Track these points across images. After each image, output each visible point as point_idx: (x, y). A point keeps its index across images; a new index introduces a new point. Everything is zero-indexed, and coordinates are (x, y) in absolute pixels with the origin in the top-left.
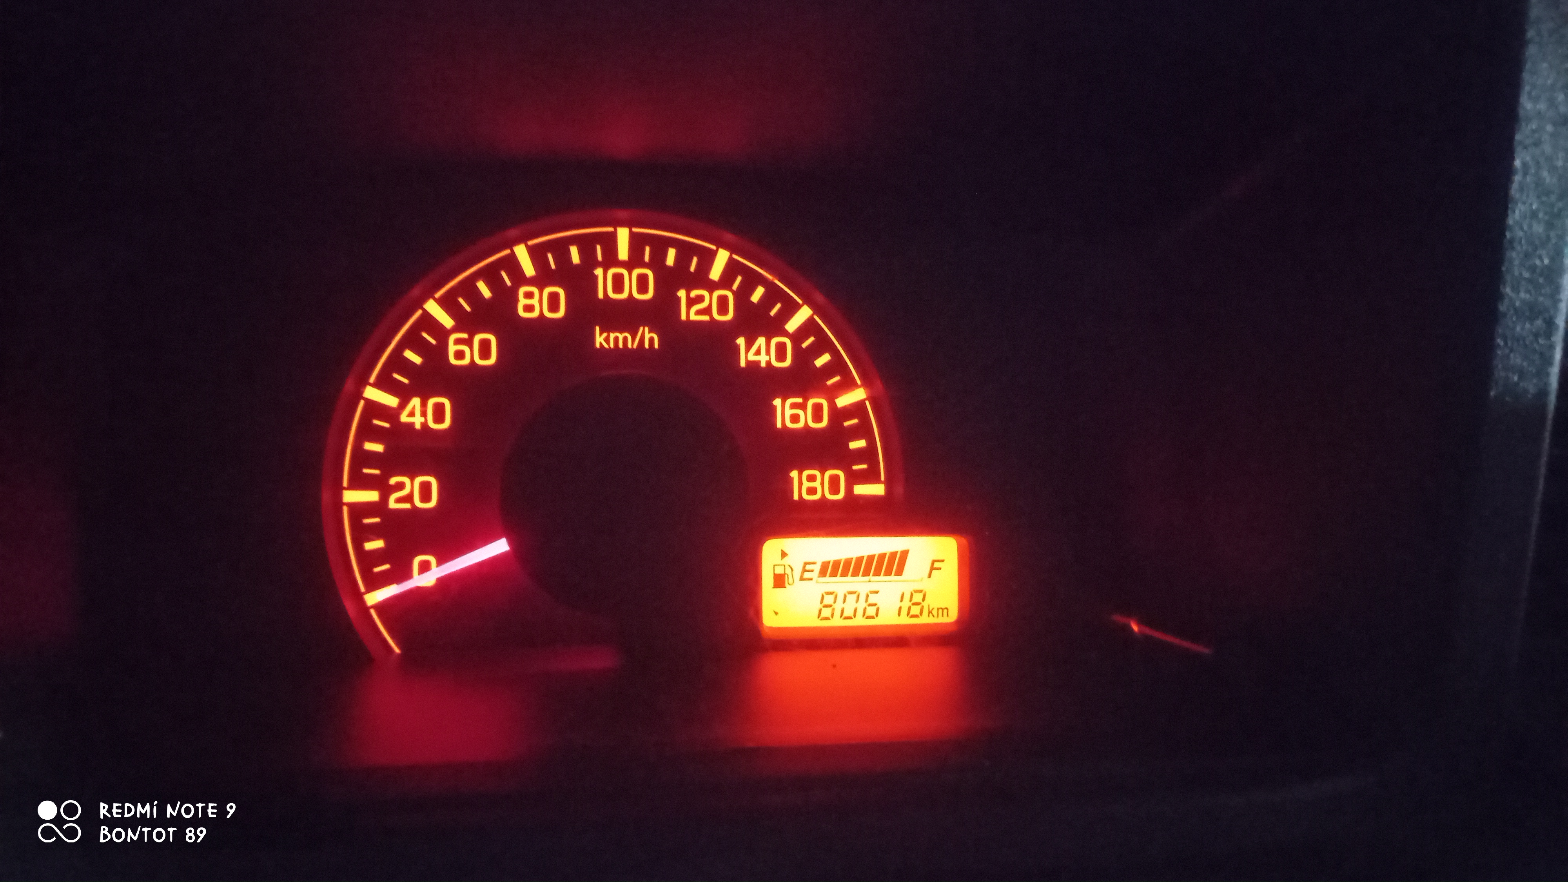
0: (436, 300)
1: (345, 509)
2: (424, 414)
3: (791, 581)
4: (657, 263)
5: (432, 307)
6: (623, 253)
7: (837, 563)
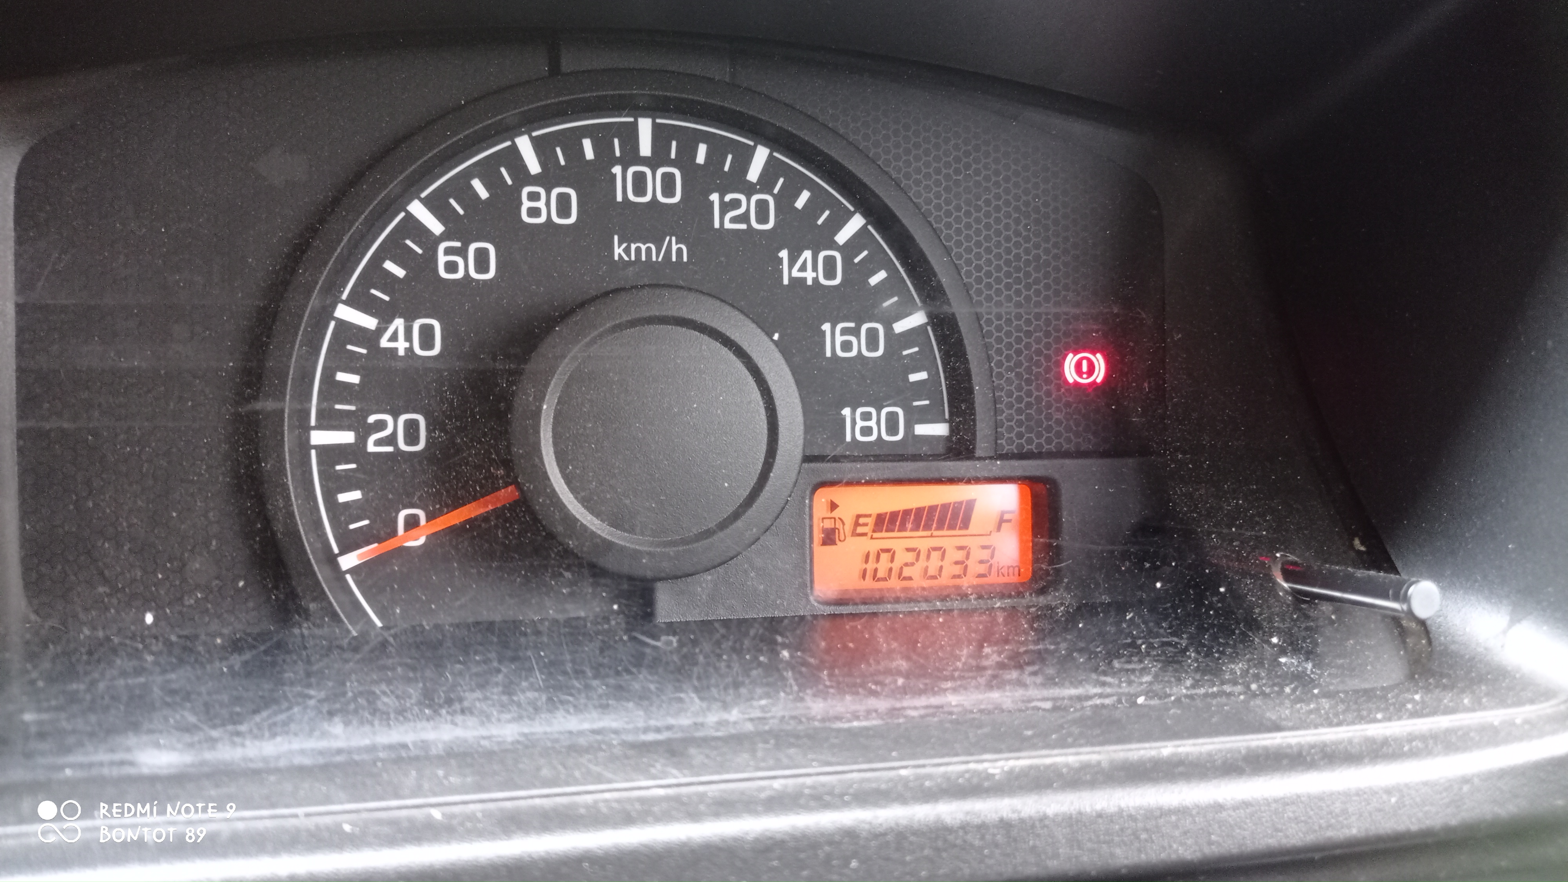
0: (421, 200)
1: (313, 453)
2: (409, 337)
3: (842, 538)
4: (685, 160)
5: (417, 209)
6: (645, 149)
7: (894, 515)
